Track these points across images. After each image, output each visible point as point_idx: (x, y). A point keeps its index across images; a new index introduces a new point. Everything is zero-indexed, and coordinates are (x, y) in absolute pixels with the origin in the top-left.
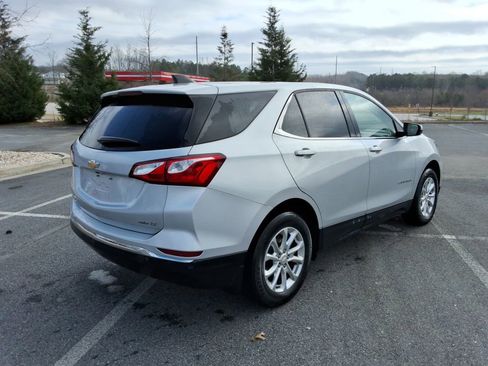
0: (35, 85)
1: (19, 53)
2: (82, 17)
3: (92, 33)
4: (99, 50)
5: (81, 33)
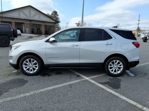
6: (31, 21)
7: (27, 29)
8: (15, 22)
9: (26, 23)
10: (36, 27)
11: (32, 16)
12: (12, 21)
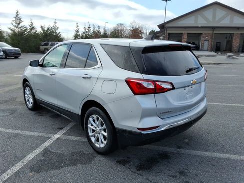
6: (213, 28)
7: (206, 43)
8: (188, 34)
9: (206, 34)
10: (227, 38)
11: (217, 19)
12: (183, 32)
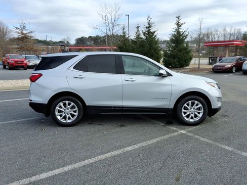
0: (157, 51)
1: (154, 37)
2: (177, 19)
3: (180, 26)
4: (183, 34)
5: (176, 26)
